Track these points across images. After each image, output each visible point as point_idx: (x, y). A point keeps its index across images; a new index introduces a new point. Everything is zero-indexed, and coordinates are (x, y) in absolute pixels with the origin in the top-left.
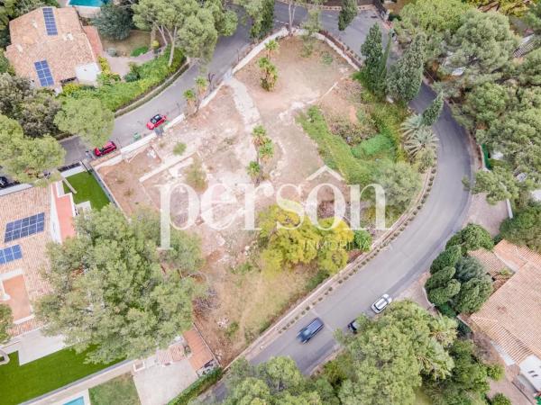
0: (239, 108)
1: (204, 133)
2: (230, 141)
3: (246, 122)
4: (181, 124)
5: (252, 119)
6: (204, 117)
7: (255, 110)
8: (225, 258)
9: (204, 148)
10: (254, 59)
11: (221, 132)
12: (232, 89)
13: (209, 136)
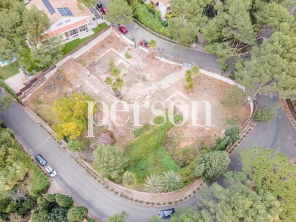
0: (167, 77)
1: (142, 65)
2: (144, 79)
3: (158, 83)
4: (145, 53)
5: (161, 85)
6: (154, 63)
7: (168, 86)
8: (70, 90)
9: (136, 69)
10: (211, 78)
11: (146, 72)
12: (180, 71)
13: (142, 67)
